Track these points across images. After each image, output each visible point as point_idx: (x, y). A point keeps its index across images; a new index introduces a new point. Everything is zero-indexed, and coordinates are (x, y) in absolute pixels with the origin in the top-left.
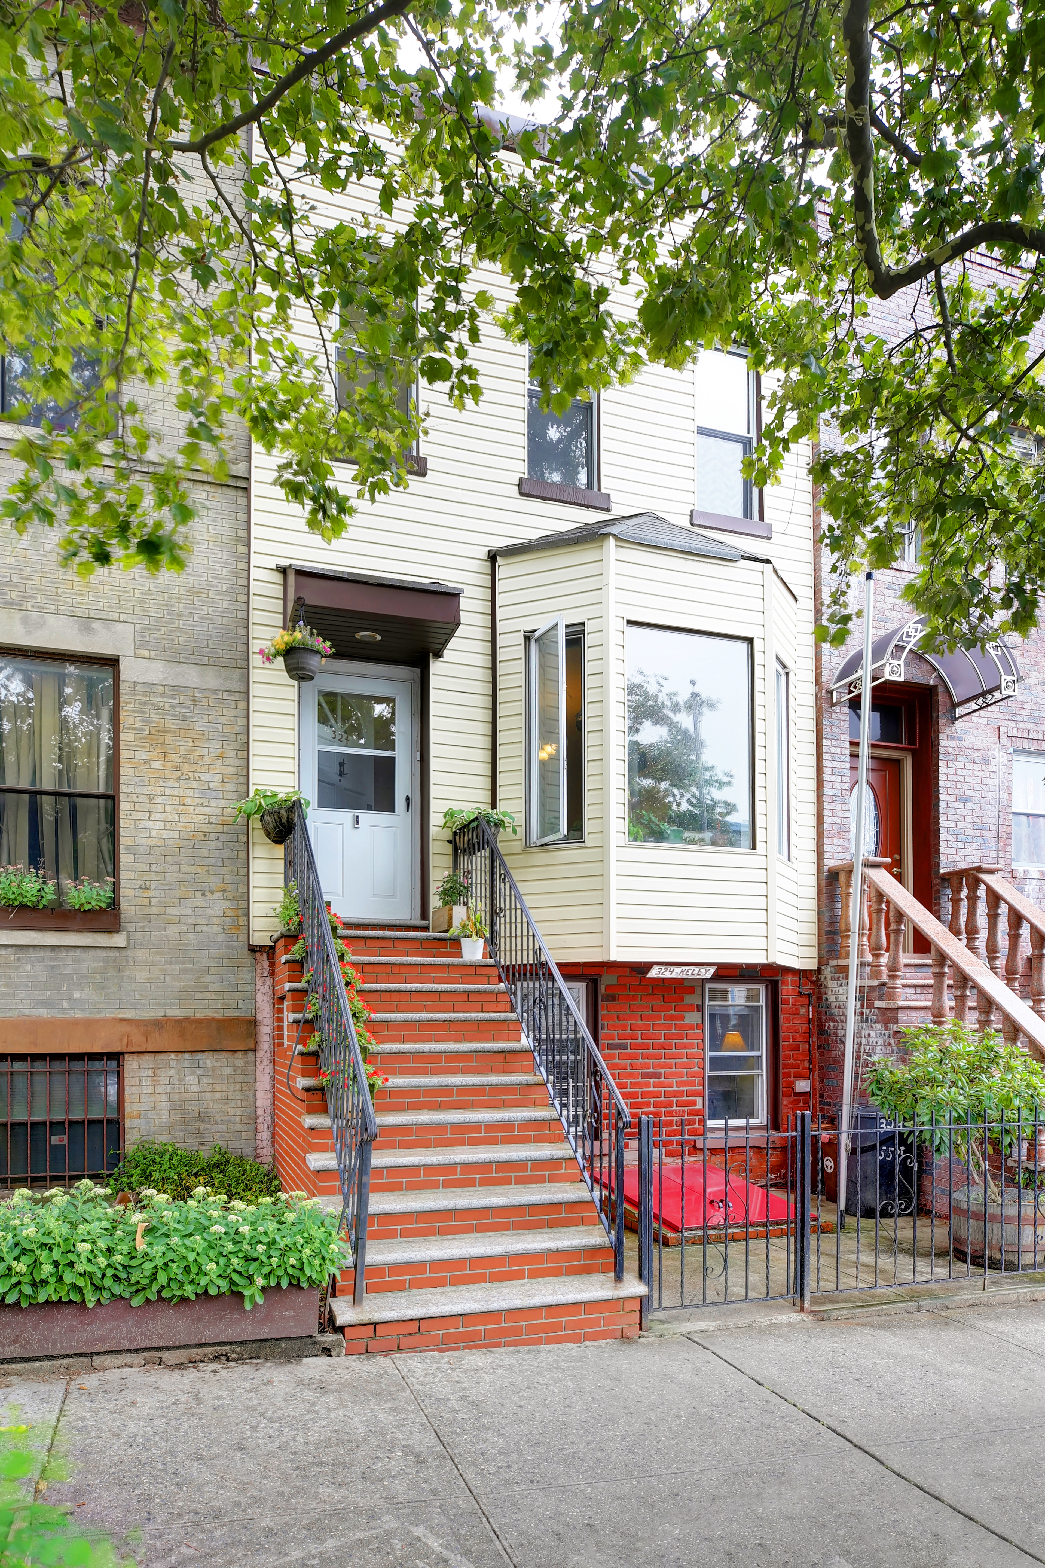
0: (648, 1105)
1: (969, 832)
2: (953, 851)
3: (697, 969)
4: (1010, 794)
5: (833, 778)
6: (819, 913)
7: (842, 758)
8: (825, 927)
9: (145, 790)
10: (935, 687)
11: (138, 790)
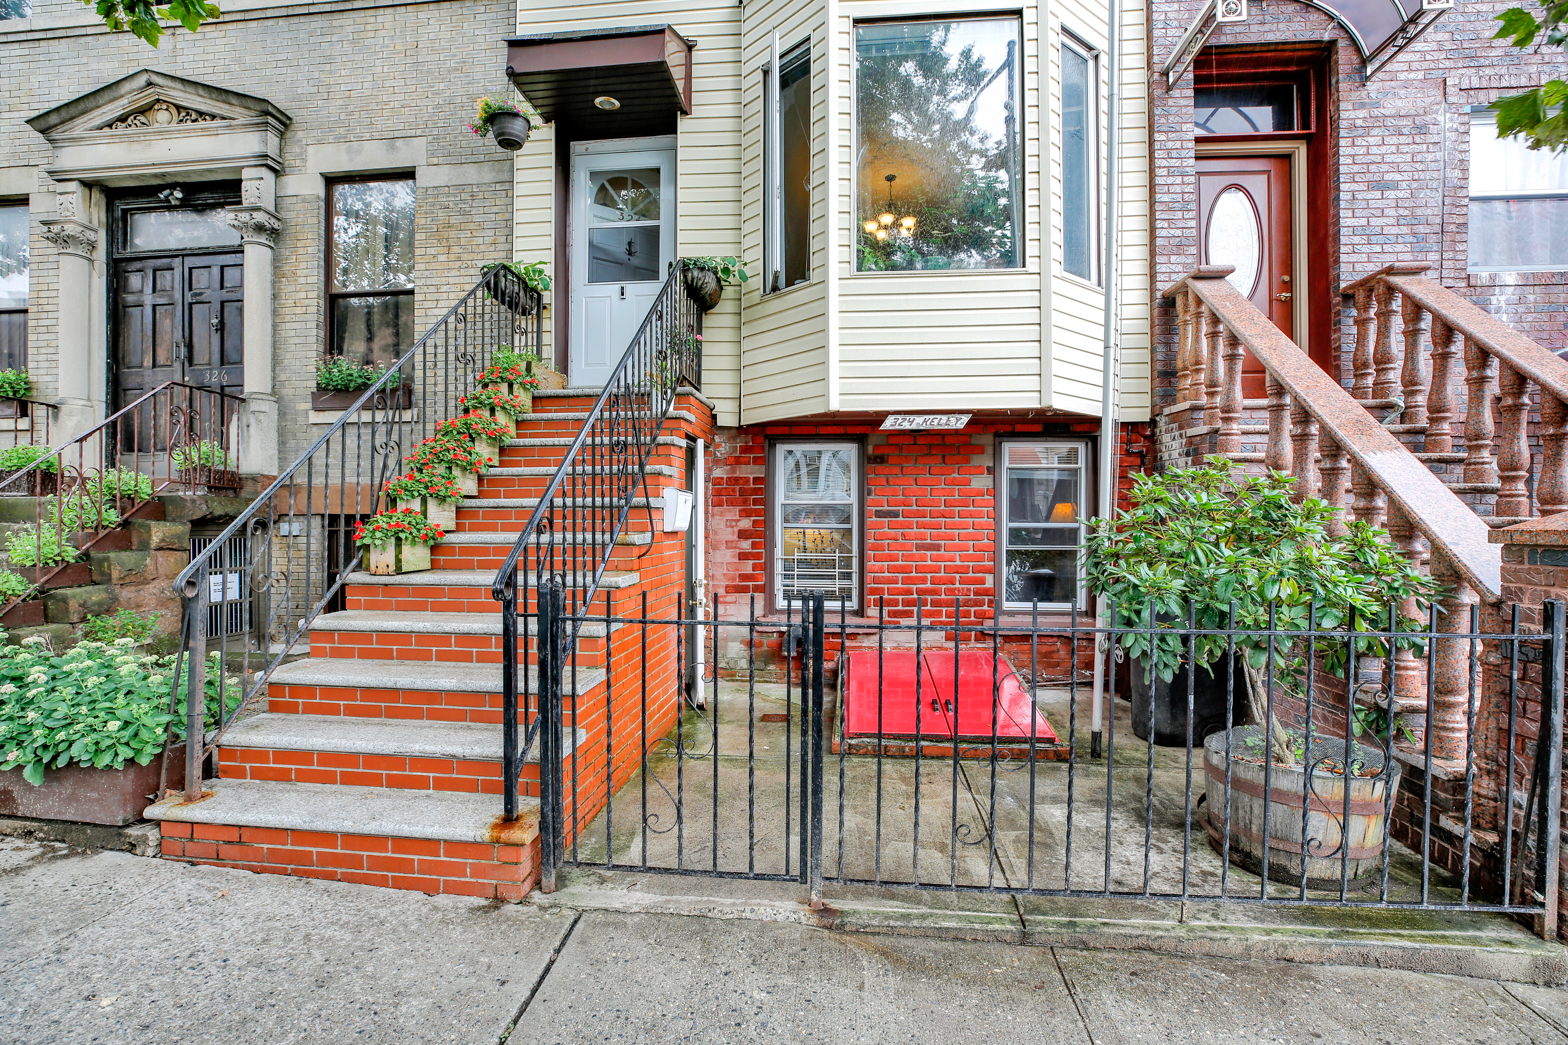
0: (924, 580)
1: (1395, 230)
2: (1364, 257)
3: (944, 418)
4: (1465, 170)
5: (1170, 180)
6: (1153, 351)
7: (1184, 153)
8: (1159, 366)
9: (433, 281)
10: (1333, 43)
11: (429, 282)
